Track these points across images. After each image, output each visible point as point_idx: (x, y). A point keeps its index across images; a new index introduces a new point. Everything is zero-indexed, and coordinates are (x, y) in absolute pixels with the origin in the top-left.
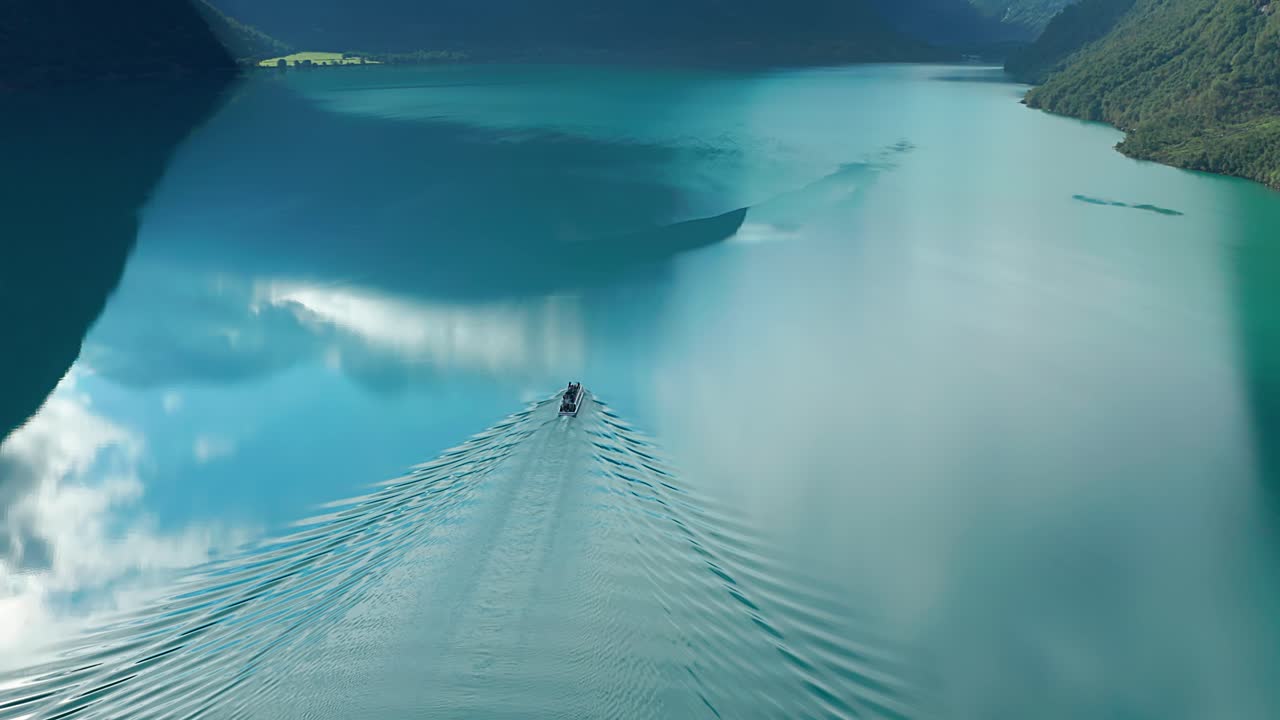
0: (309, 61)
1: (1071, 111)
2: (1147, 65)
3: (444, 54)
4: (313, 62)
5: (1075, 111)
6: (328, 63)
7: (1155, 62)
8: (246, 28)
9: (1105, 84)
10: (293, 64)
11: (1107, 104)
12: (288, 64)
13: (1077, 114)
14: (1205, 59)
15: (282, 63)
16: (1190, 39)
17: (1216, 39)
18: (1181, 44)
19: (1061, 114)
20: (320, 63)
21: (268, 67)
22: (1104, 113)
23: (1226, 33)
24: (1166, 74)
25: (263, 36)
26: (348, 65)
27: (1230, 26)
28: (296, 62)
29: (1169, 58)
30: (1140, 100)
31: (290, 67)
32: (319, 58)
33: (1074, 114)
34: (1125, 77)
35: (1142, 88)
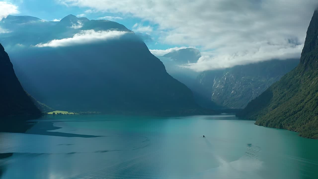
0: (61, 113)
1: (273, 126)
2: (291, 114)
3: (94, 112)
4: (62, 113)
5: (274, 126)
6: (66, 114)
7: (293, 113)
8: (42, 104)
9: (281, 119)
10: (57, 114)
11: (284, 124)
12: (55, 114)
13: (275, 127)
14: (309, 112)
15: (54, 113)
16: (302, 107)
17: (311, 107)
18: (299, 108)
19: (270, 127)
20: (64, 114)
21: (50, 114)
22: (284, 127)
23: (314, 105)
24: (298, 116)
25: (47, 106)
26: (71, 114)
27: (314, 104)
28: (58, 113)
29: (297, 112)
30: (293, 123)
31: (56, 114)
32: (63, 112)
33: (274, 127)
34: (286, 117)
35: (292, 120)
